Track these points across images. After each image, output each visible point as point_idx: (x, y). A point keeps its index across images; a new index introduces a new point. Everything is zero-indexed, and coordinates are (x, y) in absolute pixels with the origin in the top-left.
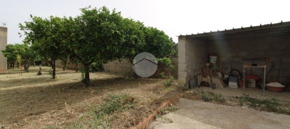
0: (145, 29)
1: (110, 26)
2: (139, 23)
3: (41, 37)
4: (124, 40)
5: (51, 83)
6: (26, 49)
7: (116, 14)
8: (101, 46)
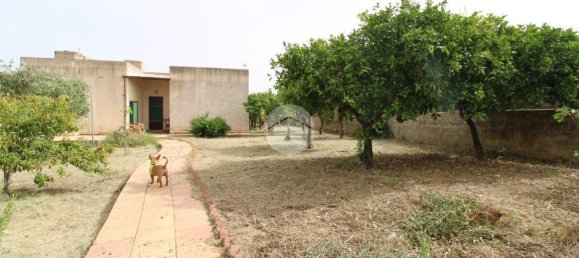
0: (510, 31)
1: (423, 38)
2: (491, 18)
3: (298, 77)
4: (458, 67)
5: (307, 156)
6: (271, 100)
7: (436, 7)
8: (401, 85)
